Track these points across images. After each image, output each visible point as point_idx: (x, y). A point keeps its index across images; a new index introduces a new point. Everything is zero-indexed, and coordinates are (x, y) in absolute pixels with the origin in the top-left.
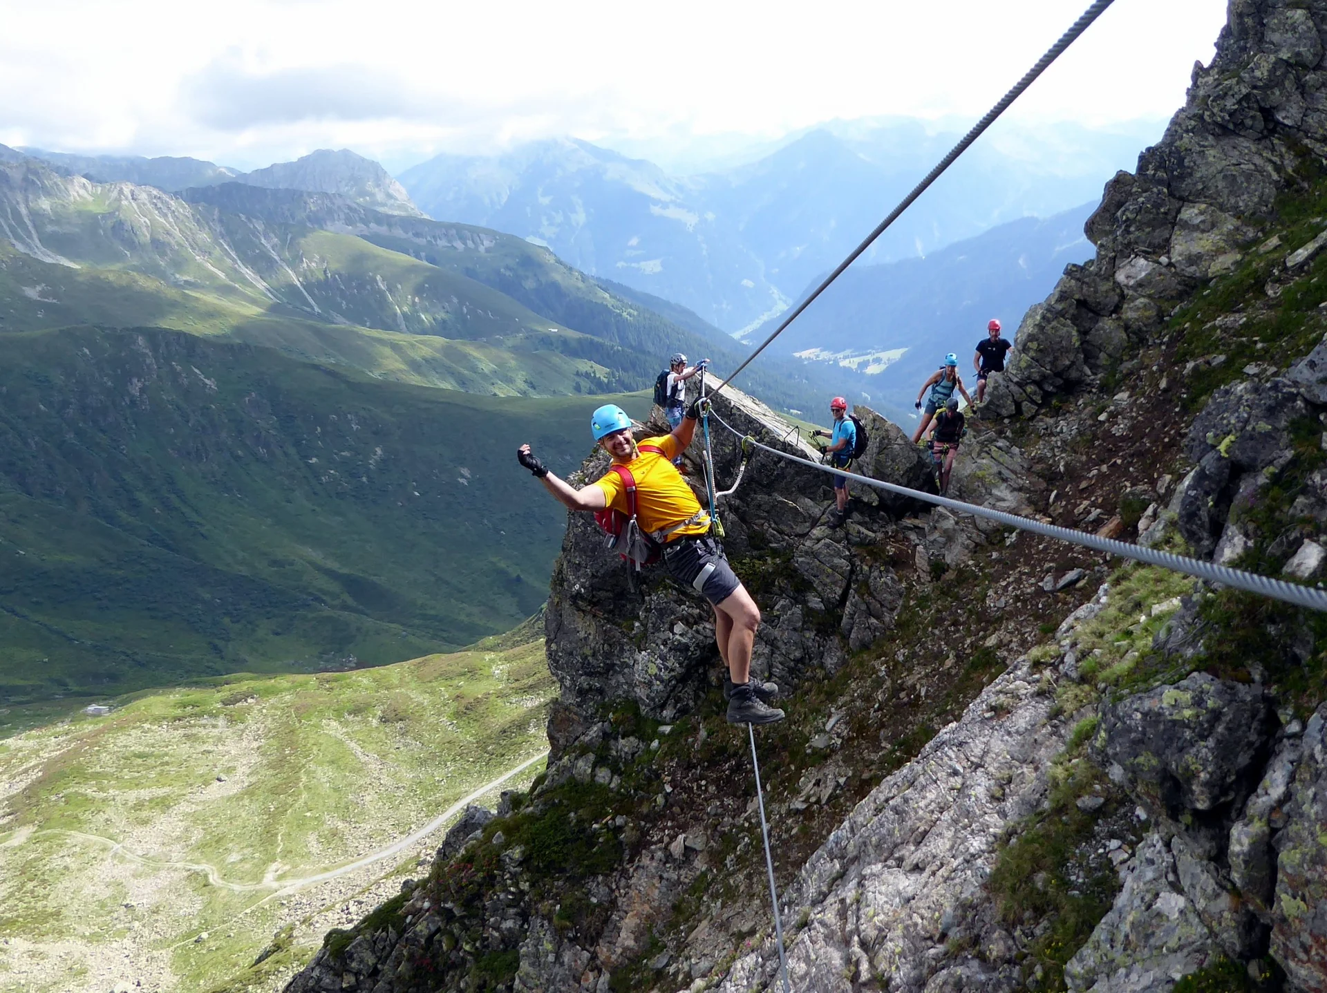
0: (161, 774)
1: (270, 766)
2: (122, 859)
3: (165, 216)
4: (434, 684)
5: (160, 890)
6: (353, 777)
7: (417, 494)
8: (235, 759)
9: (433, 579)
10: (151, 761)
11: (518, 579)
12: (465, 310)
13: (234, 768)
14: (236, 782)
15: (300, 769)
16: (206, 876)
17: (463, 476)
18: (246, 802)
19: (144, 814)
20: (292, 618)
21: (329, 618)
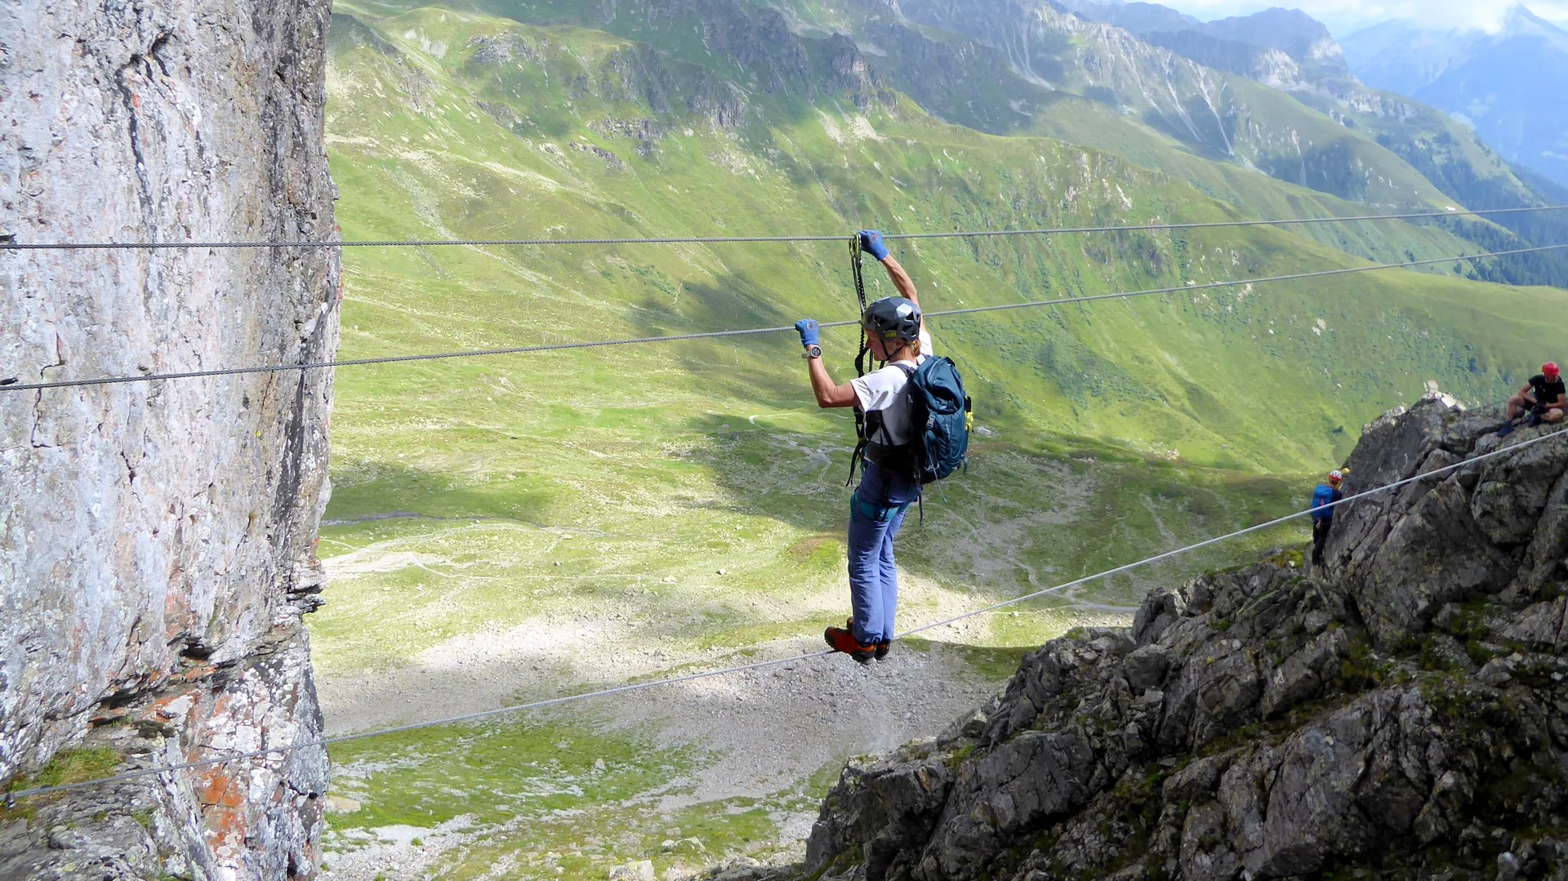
0: (1015, 492)
1: (1092, 513)
2: (976, 541)
3: (1128, 54)
4: (1239, 495)
5: (995, 572)
6: (1150, 544)
7: (1271, 332)
8: (1066, 499)
9: (1263, 408)
10: (1010, 480)
12: (1367, 174)
13: (1066, 506)
14: (1064, 516)
15: (1113, 523)
16: (1027, 574)
17: (1317, 326)
18: (1068, 533)
19: (997, 516)
20: (1138, 406)
21: (1168, 416)
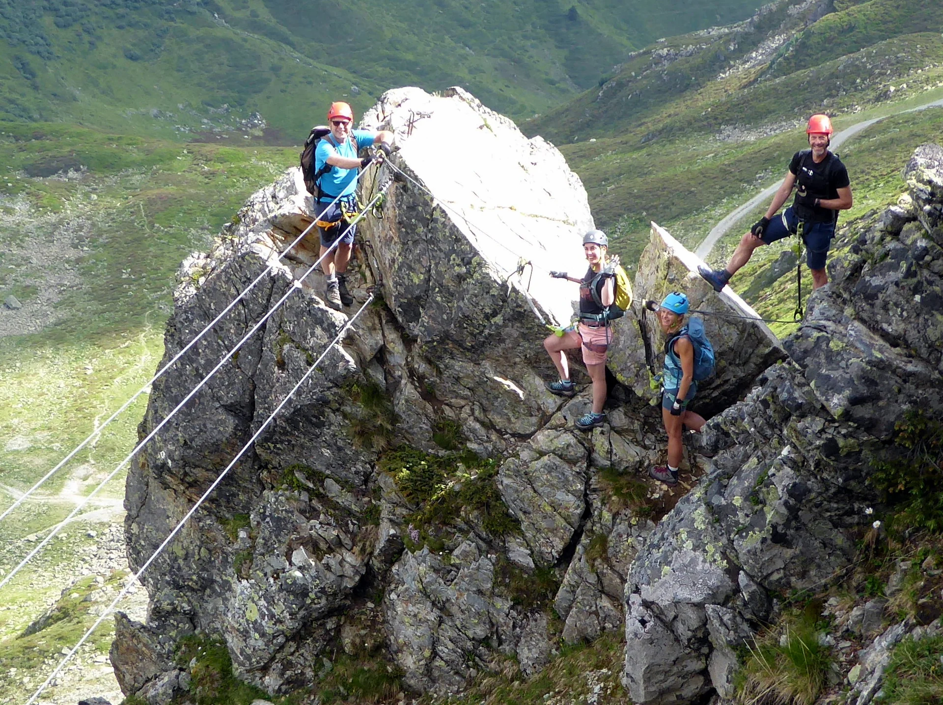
1: (95, 295)
8: (35, 272)
11: (572, 15)
13: (34, 290)
14: (33, 315)
15: (144, 308)
20: (162, 34)
21: (227, 43)
